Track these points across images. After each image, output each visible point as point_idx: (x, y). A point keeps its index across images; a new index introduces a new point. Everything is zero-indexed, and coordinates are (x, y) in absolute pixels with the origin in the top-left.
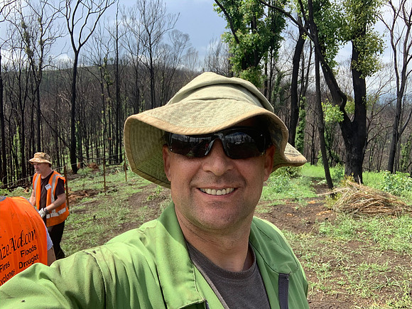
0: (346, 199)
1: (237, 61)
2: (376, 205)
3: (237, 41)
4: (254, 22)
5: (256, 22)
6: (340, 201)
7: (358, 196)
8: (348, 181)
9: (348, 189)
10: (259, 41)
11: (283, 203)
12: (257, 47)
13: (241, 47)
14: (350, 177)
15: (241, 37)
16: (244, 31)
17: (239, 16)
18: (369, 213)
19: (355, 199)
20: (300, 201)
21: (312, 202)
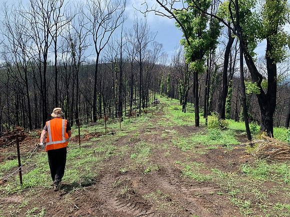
0: (261, 148)
1: (189, 57)
2: (284, 153)
3: (189, 44)
4: (200, 33)
5: (201, 32)
6: (257, 149)
7: (270, 146)
8: (263, 135)
9: (263, 141)
10: (203, 43)
11: (216, 148)
12: (201, 47)
13: (191, 48)
14: (264, 132)
15: (192, 41)
16: (193, 38)
17: (191, 29)
18: (278, 159)
19: (267, 148)
20: (228, 147)
21: (236, 147)
